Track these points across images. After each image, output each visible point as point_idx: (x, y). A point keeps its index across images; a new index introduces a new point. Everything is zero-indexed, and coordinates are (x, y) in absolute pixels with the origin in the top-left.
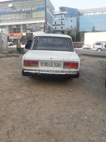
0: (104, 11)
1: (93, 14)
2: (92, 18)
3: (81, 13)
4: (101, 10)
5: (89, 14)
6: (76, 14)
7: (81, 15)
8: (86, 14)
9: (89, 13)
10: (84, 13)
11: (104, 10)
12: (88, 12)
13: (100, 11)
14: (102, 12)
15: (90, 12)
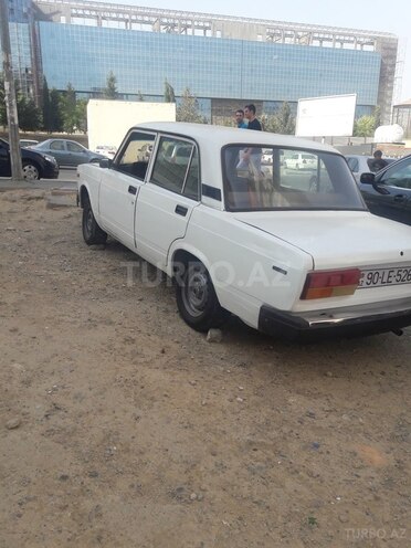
0: (133, 21)
1: (92, 23)
2: (92, 39)
3: (46, 11)
4: (124, 13)
5: (77, 21)
6: (25, 10)
7: (47, 18)
8: (68, 21)
9: (78, 16)
10: (58, 12)
11: (134, 17)
12: (74, 11)
13: (121, 16)
14: (127, 21)
15: (80, 12)
